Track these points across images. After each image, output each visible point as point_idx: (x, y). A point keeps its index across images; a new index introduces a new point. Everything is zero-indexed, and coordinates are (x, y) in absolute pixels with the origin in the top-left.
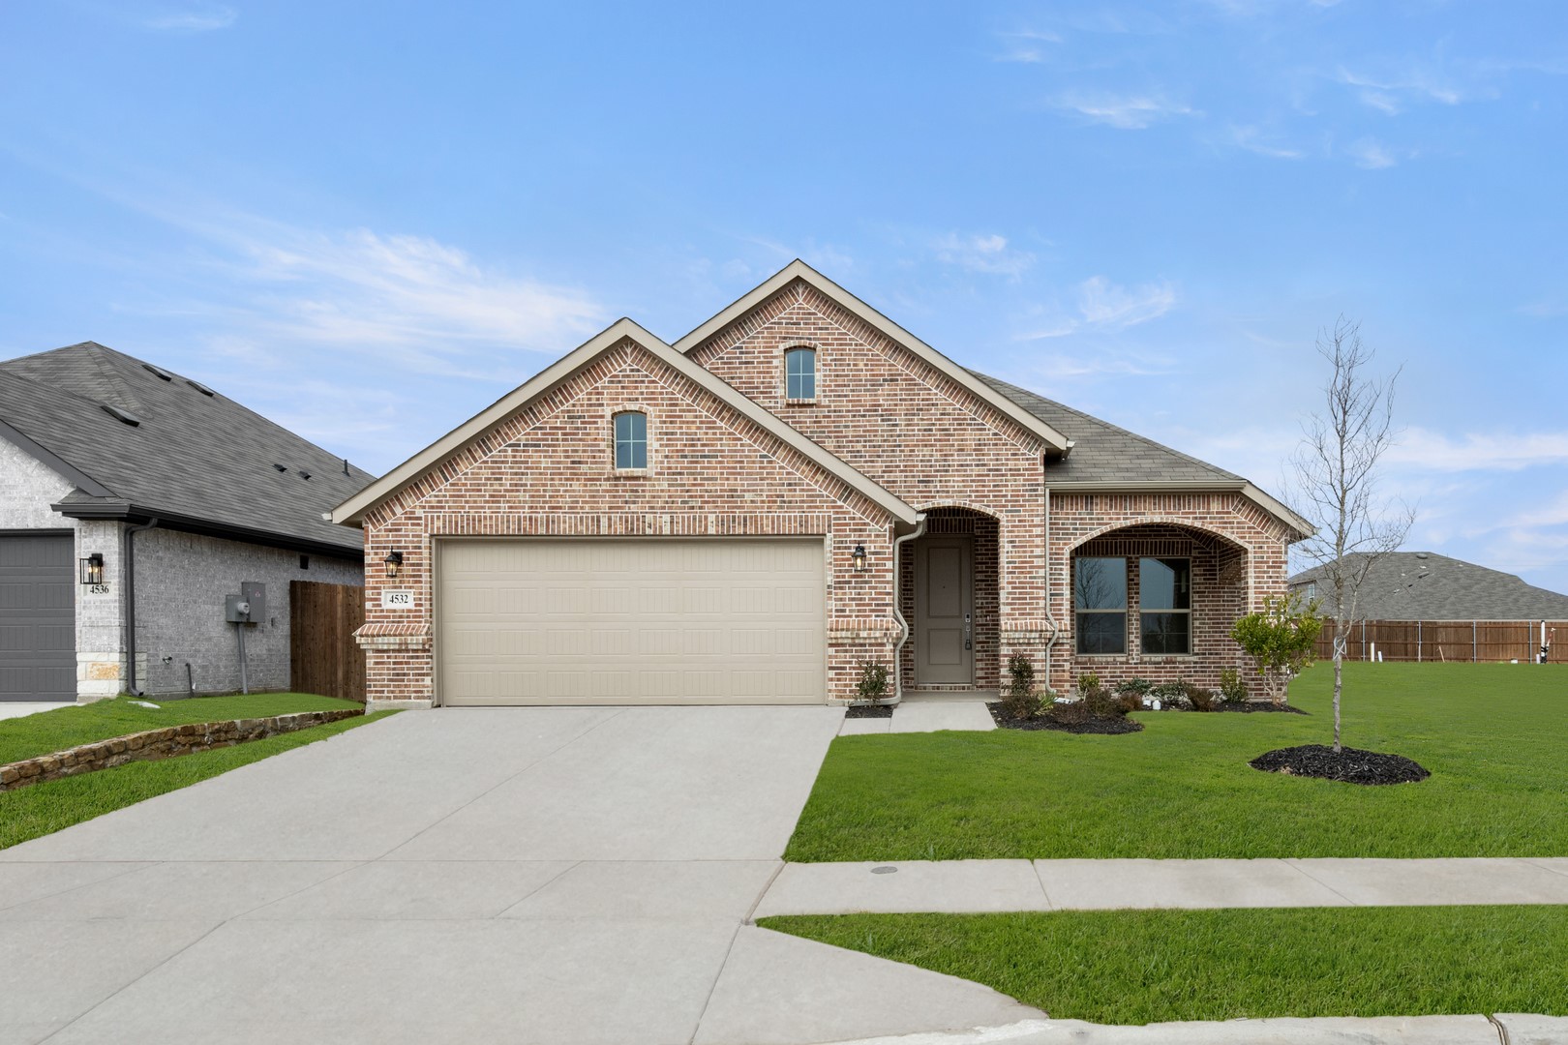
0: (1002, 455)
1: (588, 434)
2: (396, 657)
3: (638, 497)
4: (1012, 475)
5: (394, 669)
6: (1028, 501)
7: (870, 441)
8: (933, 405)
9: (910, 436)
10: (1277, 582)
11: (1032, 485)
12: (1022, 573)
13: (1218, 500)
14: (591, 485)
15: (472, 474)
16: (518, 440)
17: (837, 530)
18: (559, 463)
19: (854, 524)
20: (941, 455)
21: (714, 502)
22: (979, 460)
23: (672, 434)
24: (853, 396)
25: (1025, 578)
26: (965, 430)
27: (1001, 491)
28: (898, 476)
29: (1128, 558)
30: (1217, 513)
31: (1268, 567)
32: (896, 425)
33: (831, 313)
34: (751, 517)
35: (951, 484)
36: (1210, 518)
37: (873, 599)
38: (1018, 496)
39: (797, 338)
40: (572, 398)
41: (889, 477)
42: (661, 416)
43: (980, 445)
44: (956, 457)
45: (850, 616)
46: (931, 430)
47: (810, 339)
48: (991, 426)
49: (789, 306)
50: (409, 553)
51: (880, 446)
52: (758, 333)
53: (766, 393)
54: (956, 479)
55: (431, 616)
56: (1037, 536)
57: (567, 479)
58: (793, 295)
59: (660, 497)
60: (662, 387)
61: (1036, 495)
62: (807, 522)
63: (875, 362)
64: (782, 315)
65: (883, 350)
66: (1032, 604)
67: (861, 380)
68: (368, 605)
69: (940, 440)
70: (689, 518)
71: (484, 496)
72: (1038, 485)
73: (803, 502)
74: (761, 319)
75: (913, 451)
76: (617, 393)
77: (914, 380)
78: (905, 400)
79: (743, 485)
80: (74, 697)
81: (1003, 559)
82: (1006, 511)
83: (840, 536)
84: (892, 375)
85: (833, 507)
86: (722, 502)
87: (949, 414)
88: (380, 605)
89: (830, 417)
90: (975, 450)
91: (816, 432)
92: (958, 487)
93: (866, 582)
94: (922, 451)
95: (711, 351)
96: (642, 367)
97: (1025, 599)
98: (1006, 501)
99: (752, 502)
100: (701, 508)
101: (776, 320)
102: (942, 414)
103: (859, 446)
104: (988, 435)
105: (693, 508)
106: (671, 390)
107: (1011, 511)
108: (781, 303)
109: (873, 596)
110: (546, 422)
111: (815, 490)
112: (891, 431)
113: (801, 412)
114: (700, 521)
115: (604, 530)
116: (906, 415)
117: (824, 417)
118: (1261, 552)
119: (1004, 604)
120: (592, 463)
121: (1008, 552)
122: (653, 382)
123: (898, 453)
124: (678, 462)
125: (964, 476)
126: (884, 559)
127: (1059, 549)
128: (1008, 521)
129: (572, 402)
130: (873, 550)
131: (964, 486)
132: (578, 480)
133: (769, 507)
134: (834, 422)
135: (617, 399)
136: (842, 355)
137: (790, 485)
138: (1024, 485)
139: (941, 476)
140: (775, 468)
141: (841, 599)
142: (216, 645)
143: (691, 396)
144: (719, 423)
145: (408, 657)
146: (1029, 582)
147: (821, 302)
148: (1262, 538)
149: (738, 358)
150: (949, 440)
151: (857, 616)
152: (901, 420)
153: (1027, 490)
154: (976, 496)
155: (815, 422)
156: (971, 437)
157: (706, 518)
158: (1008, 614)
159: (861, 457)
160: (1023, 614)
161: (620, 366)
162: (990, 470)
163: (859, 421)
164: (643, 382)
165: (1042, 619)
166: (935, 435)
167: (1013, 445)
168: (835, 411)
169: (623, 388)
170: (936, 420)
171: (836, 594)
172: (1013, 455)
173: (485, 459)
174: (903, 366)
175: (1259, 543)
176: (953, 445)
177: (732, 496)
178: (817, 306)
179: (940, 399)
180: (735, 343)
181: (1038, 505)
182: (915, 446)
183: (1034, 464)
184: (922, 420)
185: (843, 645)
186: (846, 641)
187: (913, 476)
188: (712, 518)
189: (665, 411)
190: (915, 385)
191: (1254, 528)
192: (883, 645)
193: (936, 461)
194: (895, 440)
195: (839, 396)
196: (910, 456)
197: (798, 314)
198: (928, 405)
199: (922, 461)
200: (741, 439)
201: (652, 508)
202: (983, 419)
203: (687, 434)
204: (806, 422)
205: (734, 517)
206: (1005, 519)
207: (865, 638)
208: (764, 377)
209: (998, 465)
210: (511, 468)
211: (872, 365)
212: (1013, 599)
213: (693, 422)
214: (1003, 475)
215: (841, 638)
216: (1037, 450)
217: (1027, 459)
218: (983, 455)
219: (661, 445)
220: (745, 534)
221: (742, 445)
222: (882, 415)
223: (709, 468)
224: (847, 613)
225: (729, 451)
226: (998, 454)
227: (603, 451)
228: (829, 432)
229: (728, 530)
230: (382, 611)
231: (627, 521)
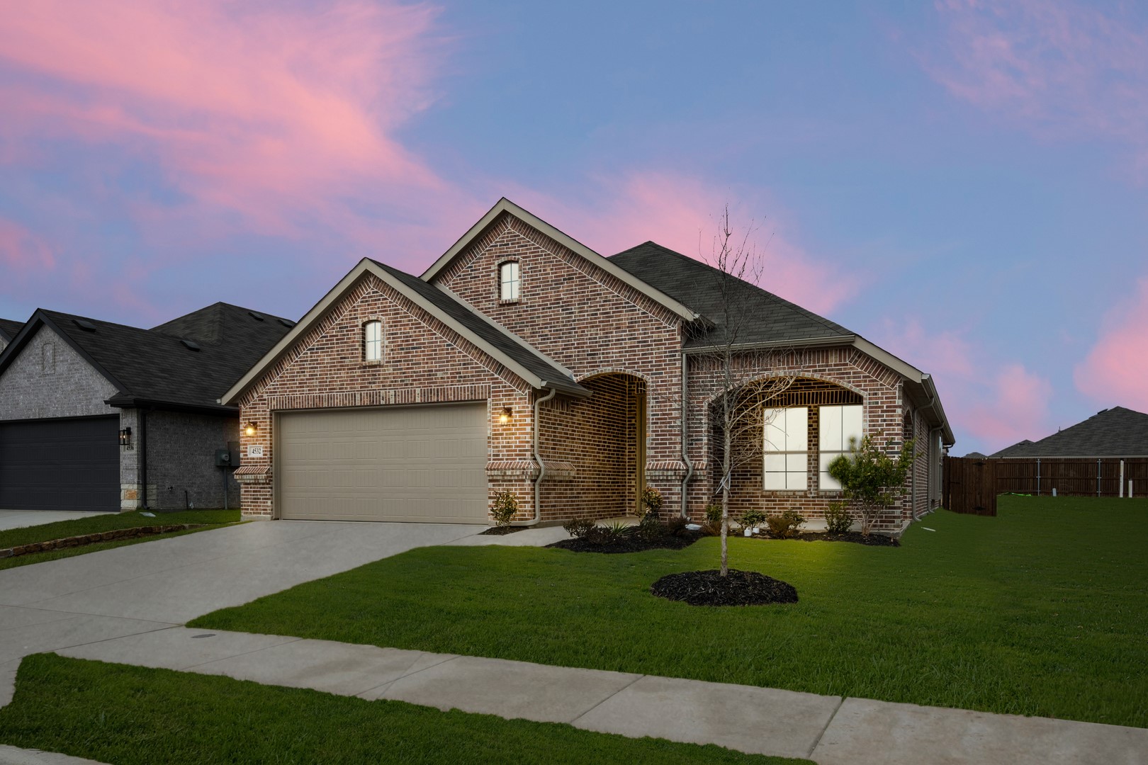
0: (648, 329)
1: (349, 338)
2: (254, 488)
3: (376, 379)
4: (656, 345)
5: (254, 495)
6: (668, 365)
7: (554, 327)
8: (598, 294)
9: (581, 320)
10: (891, 425)
11: (671, 352)
12: (663, 423)
13: (836, 354)
14: (351, 373)
15: (291, 369)
16: (314, 346)
17: (494, 396)
18: (334, 359)
19: (506, 391)
20: (604, 334)
21: (419, 380)
22: (632, 335)
23: (396, 334)
24: (543, 294)
25: (666, 427)
26: (621, 312)
27: (648, 358)
28: (573, 352)
29: (810, 407)
30: (835, 365)
31: (882, 411)
32: (572, 313)
33: (529, 233)
34: (441, 389)
35: (611, 355)
36: (829, 370)
37: (517, 446)
38: (660, 361)
39: (507, 255)
40: (341, 315)
41: (567, 353)
42: (389, 323)
43: (632, 323)
44: (614, 334)
45: (502, 459)
46: (596, 314)
47: (515, 255)
48: (640, 308)
49: (502, 233)
50: (261, 422)
51: (561, 330)
52: (482, 255)
53: (487, 297)
54: (614, 351)
55: (271, 462)
56: (675, 393)
57: (338, 370)
58: (504, 224)
59: (388, 378)
60: (390, 302)
61: (675, 360)
62: (475, 391)
63: (558, 267)
64: (498, 240)
65: (564, 257)
66: (671, 448)
67: (548, 281)
68: (242, 455)
69: (603, 322)
70: (405, 391)
71: (296, 384)
72: (676, 351)
73: (472, 376)
74: (484, 244)
75: (584, 332)
76: (365, 309)
77: (585, 277)
78: (579, 293)
79: (436, 367)
80: (118, 509)
81: (649, 412)
82: (652, 374)
83: (496, 400)
84: (569, 275)
85: (492, 379)
86: (424, 379)
87: (610, 301)
88: (247, 455)
89: (527, 311)
90: (628, 327)
91: (518, 323)
92: (616, 357)
93: (513, 434)
94: (590, 331)
95: (453, 272)
96: (379, 289)
97: (666, 444)
98: (651, 366)
99: (442, 378)
100: (411, 384)
101: (493, 244)
102: (604, 301)
103: (546, 331)
104: (638, 314)
105: (407, 385)
106: (395, 303)
107: (655, 374)
108: (497, 231)
109: (518, 444)
110: (328, 333)
111: (480, 367)
112: (568, 317)
113: (509, 309)
114: (411, 394)
115: (358, 403)
116: (579, 304)
117: (524, 311)
118: (876, 398)
119: (649, 448)
120: (352, 358)
121: (652, 407)
122: (386, 299)
123: (573, 334)
124: (398, 353)
125: (620, 348)
126: (525, 416)
127: (699, 402)
128: (652, 382)
129: (341, 318)
130: (517, 409)
131: (620, 356)
132: (344, 369)
133: (452, 382)
134: (530, 314)
135: (365, 313)
136: (536, 264)
137: (464, 364)
138: (665, 352)
139: (604, 349)
140: (455, 353)
141: (497, 447)
142: (207, 480)
143: (406, 306)
144: (423, 324)
145: (260, 488)
146: (668, 431)
147: (522, 226)
148: (877, 385)
149: (470, 274)
150: (609, 321)
151: (507, 459)
152: (575, 309)
153: (667, 356)
154: (629, 364)
155: (518, 316)
156: (625, 317)
157: (415, 391)
158: (653, 457)
159: (548, 339)
160: (664, 456)
161: (367, 290)
162: (639, 342)
163: (547, 312)
164: (379, 300)
165: (679, 460)
166: (599, 318)
167: (657, 320)
168: (531, 307)
169: (368, 305)
170: (600, 306)
171: (494, 443)
172: (657, 328)
173: (297, 359)
174: (577, 267)
175: (874, 390)
176: (612, 325)
177: (430, 375)
178: (520, 230)
179: (603, 290)
180: (468, 264)
181: (676, 368)
182: (585, 327)
183: (673, 335)
184: (590, 307)
185: (497, 481)
186: (498, 478)
187: (584, 351)
188: (418, 391)
189: (391, 318)
190: (585, 280)
191: (869, 377)
192: (524, 481)
193: (600, 338)
194: (571, 325)
195: (534, 295)
196: (582, 335)
197: (508, 237)
198: (594, 295)
199: (590, 339)
200: (435, 334)
201: (384, 386)
202: (634, 302)
203: (404, 333)
204: (512, 317)
205: (431, 390)
206: (651, 380)
207: (511, 476)
208: (486, 286)
209: (645, 338)
210: (310, 364)
211: (556, 269)
212: (656, 444)
213: (408, 325)
214: (649, 346)
215: (494, 475)
216: (675, 323)
217: (668, 331)
218: (634, 330)
219: (389, 342)
220: (438, 402)
221: (436, 338)
222: (562, 306)
223: (416, 356)
224: (501, 457)
225: (428, 343)
226: (646, 329)
227: (357, 349)
228: (527, 322)
229: (428, 400)
230: (248, 459)
231: (370, 396)
